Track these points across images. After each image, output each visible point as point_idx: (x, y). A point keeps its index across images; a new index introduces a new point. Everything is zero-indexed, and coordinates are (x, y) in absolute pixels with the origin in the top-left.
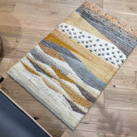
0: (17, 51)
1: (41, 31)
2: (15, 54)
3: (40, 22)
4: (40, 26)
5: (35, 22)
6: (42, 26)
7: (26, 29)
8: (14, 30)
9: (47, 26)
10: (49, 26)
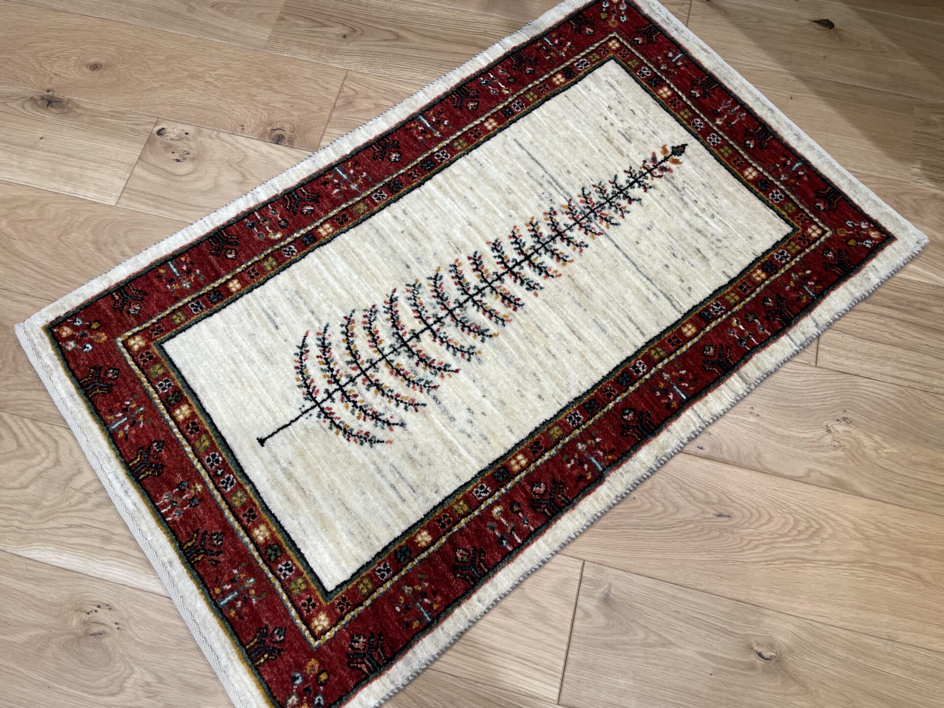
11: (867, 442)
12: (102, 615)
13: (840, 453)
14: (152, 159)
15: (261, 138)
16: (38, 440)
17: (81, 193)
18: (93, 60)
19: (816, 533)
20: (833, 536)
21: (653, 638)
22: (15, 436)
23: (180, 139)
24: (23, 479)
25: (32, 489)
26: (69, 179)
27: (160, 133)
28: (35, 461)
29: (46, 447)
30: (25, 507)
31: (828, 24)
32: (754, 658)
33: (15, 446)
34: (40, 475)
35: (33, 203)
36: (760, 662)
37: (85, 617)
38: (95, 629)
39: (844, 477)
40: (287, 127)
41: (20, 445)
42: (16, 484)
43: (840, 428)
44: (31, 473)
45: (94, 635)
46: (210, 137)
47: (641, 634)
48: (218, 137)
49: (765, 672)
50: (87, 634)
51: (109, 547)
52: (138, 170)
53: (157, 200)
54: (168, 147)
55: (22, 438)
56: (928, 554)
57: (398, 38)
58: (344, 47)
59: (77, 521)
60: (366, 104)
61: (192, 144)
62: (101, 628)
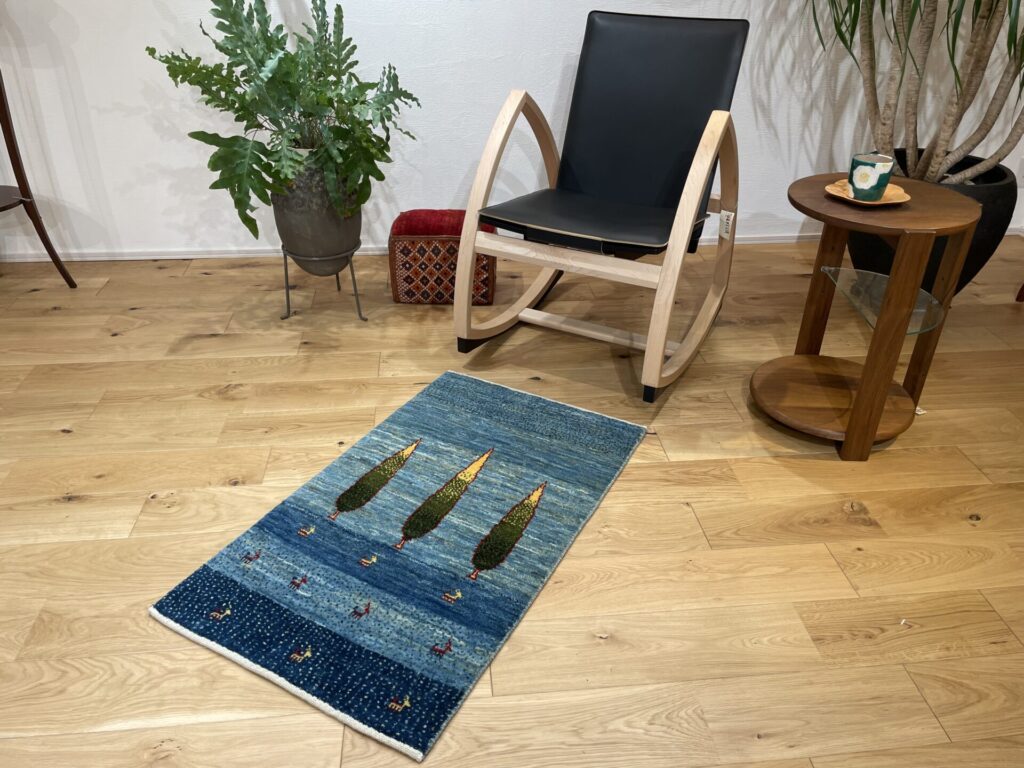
0: (668, 481)
1: (623, 550)
2: (666, 472)
3: (646, 582)
4: (638, 568)
5: (671, 580)
6: (630, 568)
7: (685, 548)
8: (727, 534)
9: (612, 573)
10: (602, 575)
11: (621, 532)
12: (165, 746)
13: (609, 540)
14: (149, 510)
15: (224, 485)
16: (95, 667)
17: (102, 537)
18: (98, 474)
19: (610, 577)
20: (619, 576)
21: (538, 648)
22: (77, 669)
23: (168, 497)
24: (88, 690)
25: (97, 693)
26: (92, 532)
27: (152, 497)
28: (95, 678)
29: (102, 669)
30: (93, 705)
31: (537, 379)
32: (598, 640)
33: (77, 674)
34: (101, 685)
35: (67, 550)
36: (602, 641)
37: (152, 751)
38: (163, 755)
39: (616, 549)
40: (240, 477)
41: (82, 673)
42: (84, 693)
43: (605, 530)
44: (93, 685)
45: (163, 758)
46: (189, 492)
47: (530, 648)
48: (194, 491)
49: (607, 644)
50: (156, 760)
51: (163, 708)
52: (141, 518)
53: (158, 528)
54: (160, 503)
55: (84, 669)
56: (672, 570)
57: (300, 426)
58: (267, 436)
59: (135, 701)
60: (288, 457)
61: (177, 498)
62: (166, 754)
